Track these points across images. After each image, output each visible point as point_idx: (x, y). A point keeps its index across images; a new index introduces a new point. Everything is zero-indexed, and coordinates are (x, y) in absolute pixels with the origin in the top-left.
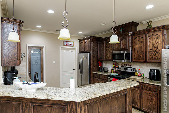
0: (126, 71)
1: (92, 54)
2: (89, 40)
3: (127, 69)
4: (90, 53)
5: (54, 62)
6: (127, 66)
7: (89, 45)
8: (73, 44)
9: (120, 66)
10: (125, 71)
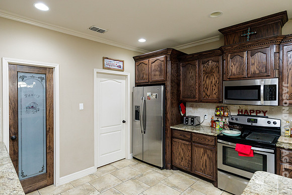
0: (254, 124)
1: (169, 88)
2: (162, 58)
3: (256, 121)
4: (164, 84)
5: (81, 106)
6: (254, 114)
7: (163, 67)
8: (122, 65)
9: (234, 114)
10: (250, 124)
